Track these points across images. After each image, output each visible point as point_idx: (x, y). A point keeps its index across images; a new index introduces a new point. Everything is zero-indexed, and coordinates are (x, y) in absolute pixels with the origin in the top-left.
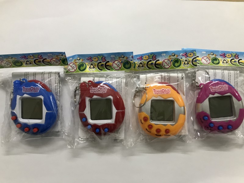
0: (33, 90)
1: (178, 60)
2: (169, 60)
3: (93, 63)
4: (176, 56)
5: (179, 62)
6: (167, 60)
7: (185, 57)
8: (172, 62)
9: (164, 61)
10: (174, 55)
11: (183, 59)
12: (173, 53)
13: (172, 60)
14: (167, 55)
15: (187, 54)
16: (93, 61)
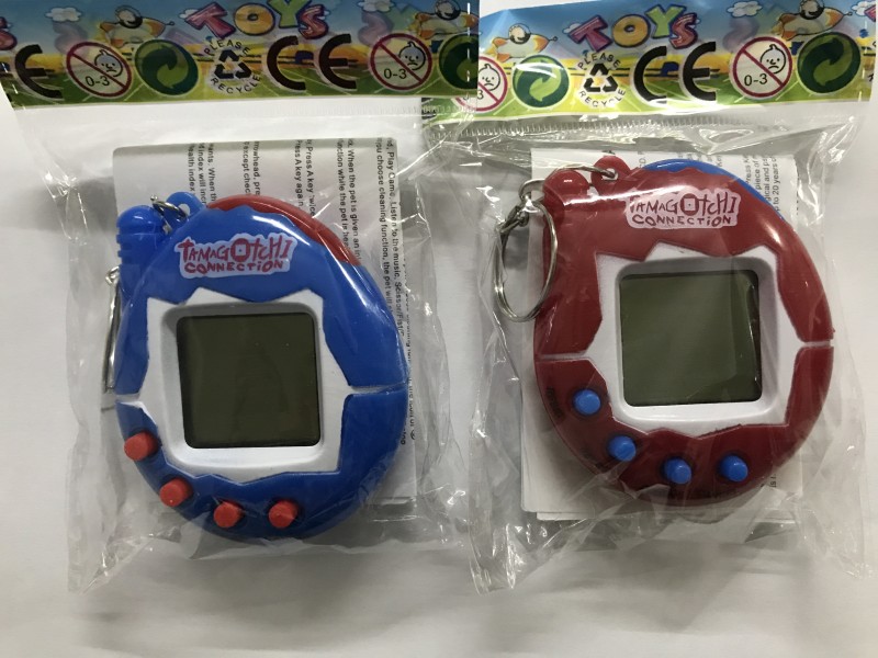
0: (250, 260)
3: (610, 59)
16: (610, 42)
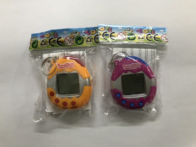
1: (80, 37)
2: (71, 37)
4: (77, 34)
5: (82, 40)
6: (69, 38)
7: (87, 34)
8: (74, 40)
9: (66, 38)
10: (76, 33)
11: (85, 36)
12: (75, 30)
13: (74, 38)
14: (69, 32)
15: (89, 31)
